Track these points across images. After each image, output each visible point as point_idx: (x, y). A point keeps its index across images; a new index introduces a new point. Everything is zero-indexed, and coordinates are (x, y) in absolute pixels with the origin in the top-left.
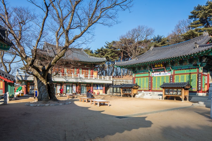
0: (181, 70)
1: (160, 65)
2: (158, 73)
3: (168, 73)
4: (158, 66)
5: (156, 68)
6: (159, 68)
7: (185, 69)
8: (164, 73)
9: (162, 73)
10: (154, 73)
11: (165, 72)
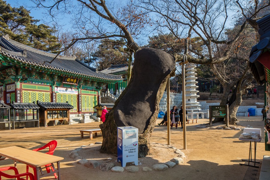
0: (87, 90)
1: (74, 80)
2: (64, 89)
3: (75, 91)
4: (71, 81)
5: (68, 82)
6: (71, 83)
7: (90, 90)
8: (71, 91)
9: (69, 90)
10: (59, 88)
11: (73, 89)
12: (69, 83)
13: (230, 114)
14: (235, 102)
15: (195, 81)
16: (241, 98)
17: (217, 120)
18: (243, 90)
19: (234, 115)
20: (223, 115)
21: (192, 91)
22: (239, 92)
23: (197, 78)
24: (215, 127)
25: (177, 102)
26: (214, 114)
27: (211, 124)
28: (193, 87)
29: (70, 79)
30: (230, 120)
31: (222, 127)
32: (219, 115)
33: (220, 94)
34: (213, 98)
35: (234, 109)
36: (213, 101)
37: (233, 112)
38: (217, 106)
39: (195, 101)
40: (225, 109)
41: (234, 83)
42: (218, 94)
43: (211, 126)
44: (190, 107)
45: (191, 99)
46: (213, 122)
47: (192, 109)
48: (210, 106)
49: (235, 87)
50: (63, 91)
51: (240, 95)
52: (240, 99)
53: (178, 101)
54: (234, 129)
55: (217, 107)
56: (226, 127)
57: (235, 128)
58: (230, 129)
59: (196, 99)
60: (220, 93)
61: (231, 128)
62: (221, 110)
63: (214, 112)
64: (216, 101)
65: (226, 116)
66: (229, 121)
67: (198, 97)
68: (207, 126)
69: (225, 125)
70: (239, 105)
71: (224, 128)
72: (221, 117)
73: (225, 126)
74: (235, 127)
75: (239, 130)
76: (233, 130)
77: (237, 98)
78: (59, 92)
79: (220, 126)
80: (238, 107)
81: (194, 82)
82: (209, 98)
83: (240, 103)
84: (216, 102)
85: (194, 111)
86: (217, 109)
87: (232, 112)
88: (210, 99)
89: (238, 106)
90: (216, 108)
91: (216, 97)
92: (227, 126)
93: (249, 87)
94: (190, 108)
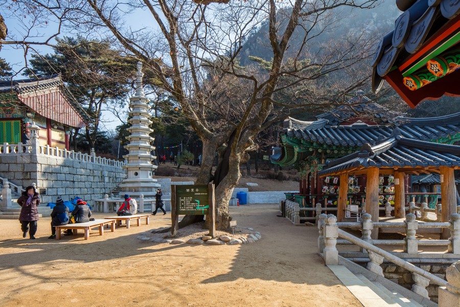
13: (217, 206)
14: (226, 177)
15: (147, 135)
16: (239, 169)
17: (188, 219)
18: (242, 152)
19: (224, 208)
20: (203, 208)
21: (143, 157)
22: (235, 156)
23: (152, 130)
24: (183, 240)
25: (116, 178)
26: (183, 206)
27: (175, 232)
28: (144, 147)
30: (218, 220)
31: (201, 238)
32: (194, 208)
33: (194, 167)
34: (183, 174)
35: (225, 194)
36: (182, 178)
37: (224, 200)
38: (190, 187)
39: (147, 177)
40: (208, 193)
41: (224, 136)
42: (191, 167)
43: (175, 237)
44: (138, 187)
45: (140, 172)
46: (182, 225)
47: (141, 193)
48: (173, 186)
49: (224, 146)
51: (236, 162)
52: (237, 170)
53: (118, 176)
54: (227, 242)
55: (190, 190)
56: (211, 237)
57: (229, 241)
58: (219, 242)
59: (149, 172)
60: (195, 165)
61: (219, 239)
62: (198, 197)
63: (183, 202)
64: (187, 178)
65: (209, 212)
66: (216, 222)
67: (155, 169)
68: (167, 237)
69: (208, 232)
70: (235, 184)
71: (206, 242)
72: (200, 214)
73: (208, 235)
74: (230, 238)
75: (236, 243)
76: (225, 246)
77: (230, 169)
79: (195, 236)
80: (233, 189)
81: (146, 138)
82: (176, 174)
83: (236, 180)
84: (188, 181)
85: (145, 196)
86: (191, 194)
87: (221, 200)
88: (178, 174)
89: (232, 187)
90: (188, 190)
91: (188, 171)
92: (211, 234)
93: (251, 147)
94: (138, 191)
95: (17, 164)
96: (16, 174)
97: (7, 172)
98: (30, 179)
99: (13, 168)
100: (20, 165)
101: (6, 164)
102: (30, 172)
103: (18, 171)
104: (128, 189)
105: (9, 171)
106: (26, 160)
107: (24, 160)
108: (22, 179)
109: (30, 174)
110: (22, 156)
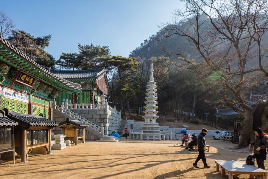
0: (38, 97)
1: (30, 79)
2: (12, 92)
3: (25, 97)
4: (26, 80)
5: (21, 81)
6: (25, 84)
7: (41, 99)
8: (21, 96)
9: (19, 94)
10: (5, 89)
12: (22, 83)
29: (26, 76)
50: (11, 94)
78: (5, 95)
94: (153, 129)
95: (97, 114)
96: (96, 119)
97: (91, 118)
98: (104, 122)
99: (95, 116)
100: (99, 115)
101: (91, 114)
102: (104, 119)
103: (97, 118)
104: (147, 128)
105: (92, 118)
106: (102, 113)
107: (101, 112)
108: (99, 122)
109: (104, 120)
110: (100, 111)
